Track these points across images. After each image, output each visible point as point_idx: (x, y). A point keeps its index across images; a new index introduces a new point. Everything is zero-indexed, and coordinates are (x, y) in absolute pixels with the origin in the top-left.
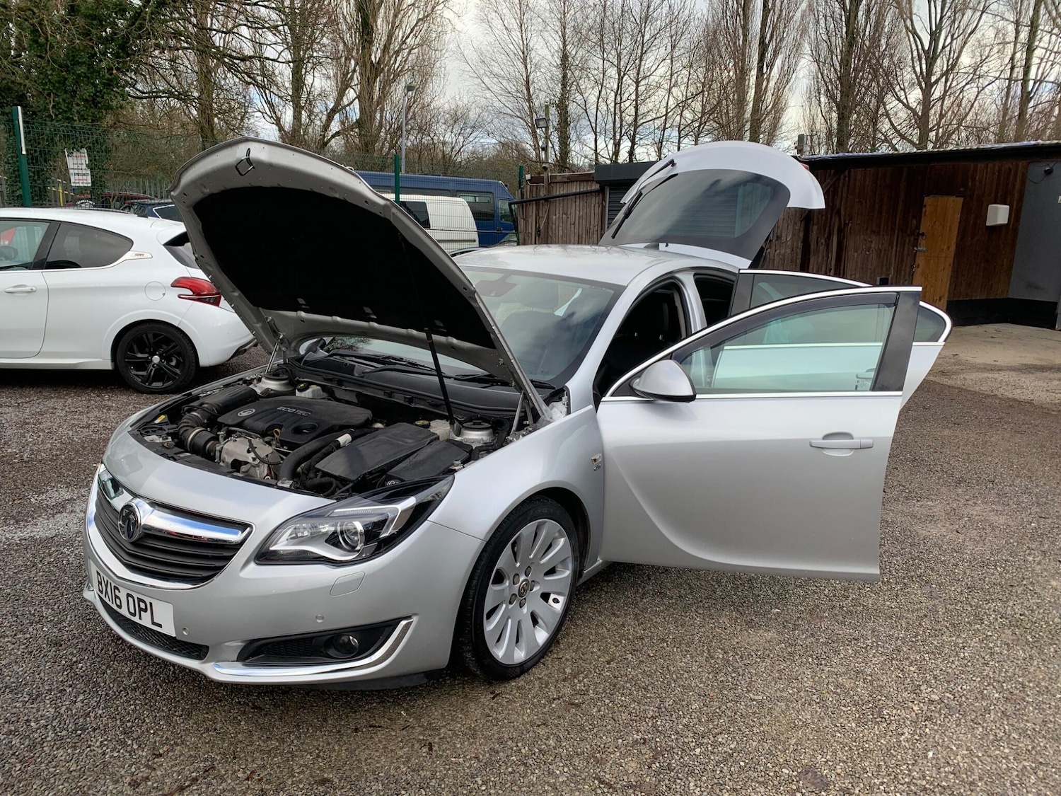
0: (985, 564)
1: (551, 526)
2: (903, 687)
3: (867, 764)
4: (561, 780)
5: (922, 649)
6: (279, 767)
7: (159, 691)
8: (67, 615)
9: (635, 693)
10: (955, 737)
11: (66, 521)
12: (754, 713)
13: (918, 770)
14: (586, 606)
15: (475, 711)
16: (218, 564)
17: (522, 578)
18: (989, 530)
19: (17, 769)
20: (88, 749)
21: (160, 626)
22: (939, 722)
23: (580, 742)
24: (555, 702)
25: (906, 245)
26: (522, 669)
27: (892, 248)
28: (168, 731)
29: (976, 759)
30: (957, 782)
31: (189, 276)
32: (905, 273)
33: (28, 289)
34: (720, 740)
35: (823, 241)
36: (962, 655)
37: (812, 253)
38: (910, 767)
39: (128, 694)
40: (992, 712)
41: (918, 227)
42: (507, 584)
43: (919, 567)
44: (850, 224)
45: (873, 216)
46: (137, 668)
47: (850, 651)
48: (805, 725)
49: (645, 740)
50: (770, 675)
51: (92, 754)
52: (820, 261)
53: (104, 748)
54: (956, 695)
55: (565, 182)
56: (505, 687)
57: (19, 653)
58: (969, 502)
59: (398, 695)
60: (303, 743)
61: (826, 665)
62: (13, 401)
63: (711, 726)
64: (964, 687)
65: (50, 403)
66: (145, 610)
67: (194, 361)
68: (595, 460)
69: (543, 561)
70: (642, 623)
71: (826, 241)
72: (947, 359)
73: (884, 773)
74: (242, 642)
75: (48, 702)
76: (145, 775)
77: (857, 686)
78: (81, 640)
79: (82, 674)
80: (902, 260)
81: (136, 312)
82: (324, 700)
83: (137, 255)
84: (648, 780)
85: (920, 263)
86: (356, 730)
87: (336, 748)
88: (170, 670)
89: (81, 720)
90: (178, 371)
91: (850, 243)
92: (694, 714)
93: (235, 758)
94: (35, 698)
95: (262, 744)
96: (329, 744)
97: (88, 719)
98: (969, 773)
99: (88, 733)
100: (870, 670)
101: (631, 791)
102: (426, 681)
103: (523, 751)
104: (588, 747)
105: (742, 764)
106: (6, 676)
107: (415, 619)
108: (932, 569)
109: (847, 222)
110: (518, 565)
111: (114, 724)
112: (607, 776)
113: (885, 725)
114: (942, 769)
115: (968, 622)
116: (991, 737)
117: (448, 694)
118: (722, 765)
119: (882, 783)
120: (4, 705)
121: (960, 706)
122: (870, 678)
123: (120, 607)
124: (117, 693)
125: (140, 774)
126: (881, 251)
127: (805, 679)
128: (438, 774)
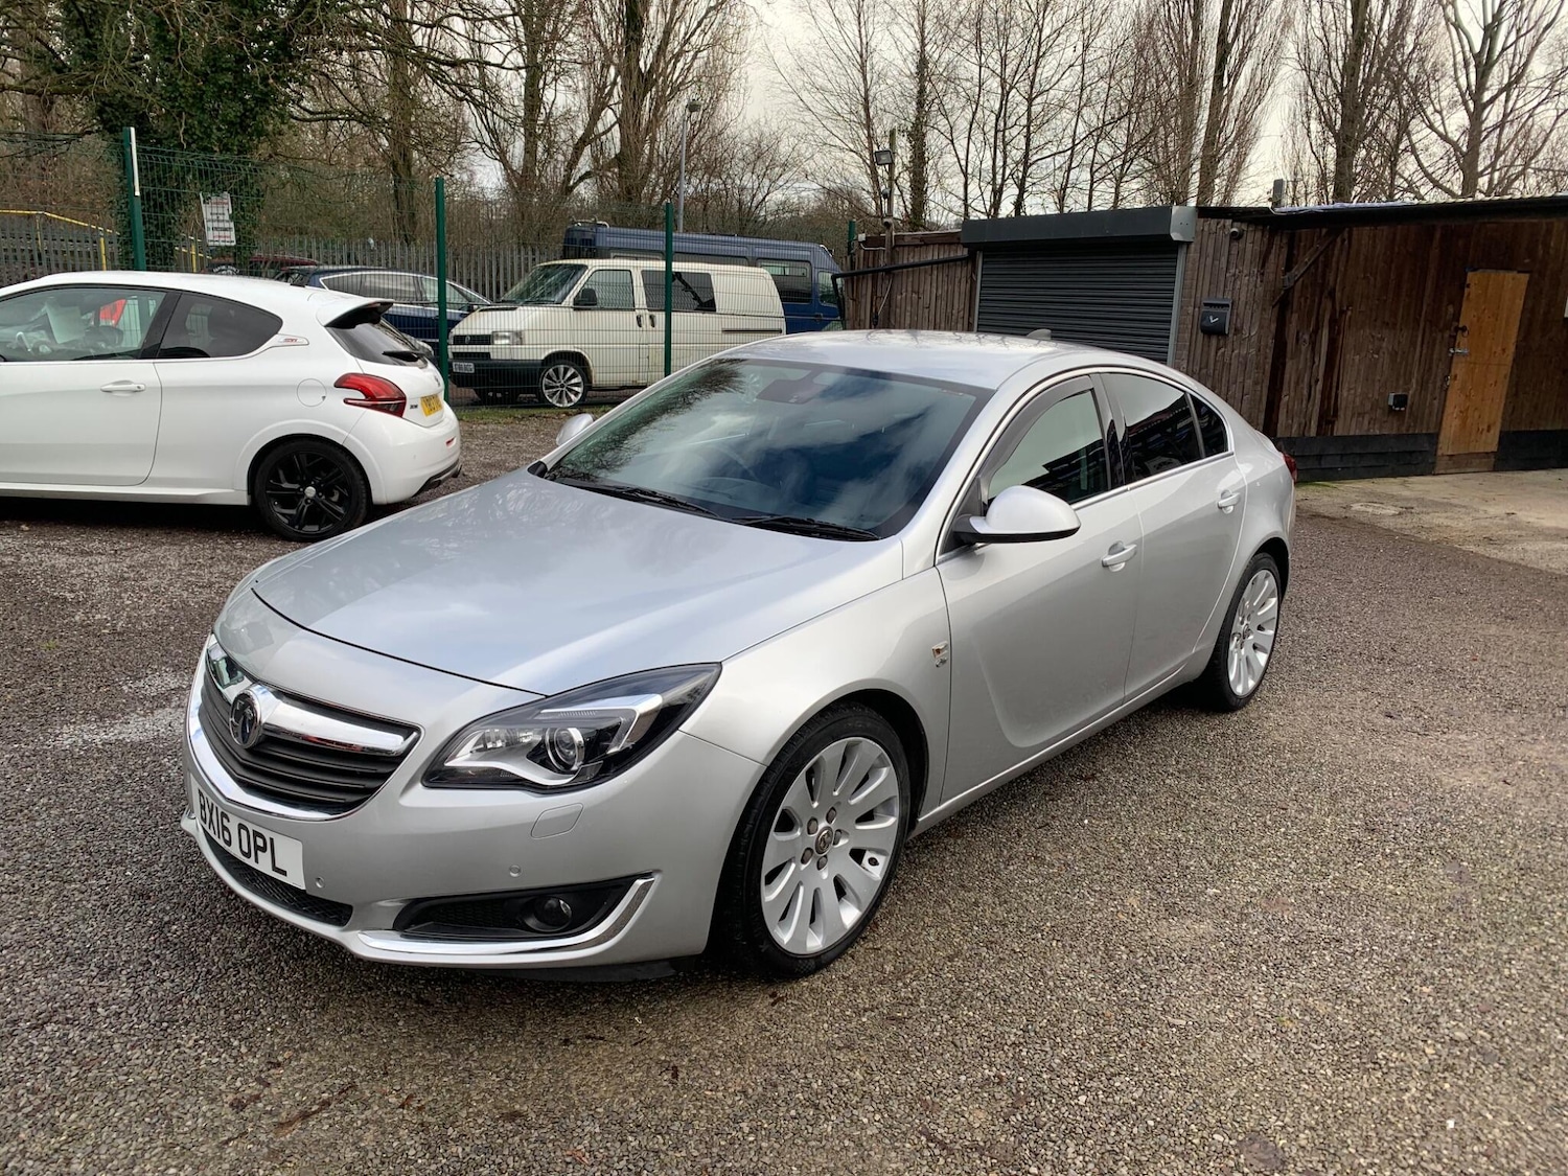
0: (1547, 834)
1: (869, 749)
2: (1410, 1017)
3: (1348, 1133)
4: (869, 1133)
5: (1442, 959)
6: (449, 1091)
7: (283, 970)
8: (161, 854)
9: (989, 1005)
10: (1491, 1099)
11: (169, 719)
12: (1172, 1046)
13: (1429, 1148)
14: (920, 873)
15: (745, 1021)
16: (369, 784)
17: (823, 824)
18: (1556, 781)
19: (73, 1074)
20: (177, 1050)
21: (284, 873)
22: (1466, 1074)
23: (901, 1077)
24: (867, 1014)
25: (1437, 347)
26: (819, 962)
27: (1415, 349)
28: (292, 1029)
29: (1524, 1135)
30: (1492, 1168)
31: (361, 372)
32: (1435, 388)
33: (133, 386)
34: (1117, 1084)
35: (1306, 337)
36: (1506, 972)
37: (1289, 355)
38: (1418, 1142)
39: (239, 972)
40: (1553, 1062)
41: (1457, 316)
42: (799, 833)
43: (1442, 833)
44: (1349, 313)
45: (1385, 301)
46: (255, 935)
47: (1328, 958)
48: (1252, 1067)
49: (1000, 1077)
50: (1199, 989)
51: (181, 1057)
52: (1300, 367)
53: (200, 1051)
54: (1496, 1033)
55: (916, 246)
56: (792, 988)
57: (90, 906)
58: (1525, 738)
59: (632, 992)
60: (486, 1058)
61: (1289, 978)
62: (108, 548)
63: (1105, 1062)
64: (1509, 1022)
65: (159, 552)
66: (264, 849)
67: (364, 495)
68: (938, 651)
69: (853, 802)
70: (1006, 902)
71: (1311, 337)
72: (1497, 520)
73: (1376, 1150)
74: (401, 902)
75: (124, 978)
76: (256, 1093)
77: (1337, 1013)
78: (177, 891)
79: (176, 941)
80: (1430, 368)
81: (283, 423)
82: (521, 995)
83: (287, 340)
84: (1003, 1140)
85: (1458, 372)
86: (566, 1042)
87: (536, 1067)
88: (301, 940)
89: (170, 1007)
90: (341, 510)
91: (1349, 340)
92: (1079, 1043)
93: (386, 1074)
94: (107, 972)
95: (427, 1056)
96: (525, 1060)
97: (179, 1006)
98: (1512, 1156)
99: (179, 1027)
100: (1358, 989)
101: (976, 1155)
102: (672, 972)
103: (815, 1086)
104: (914, 1084)
105: (1151, 1123)
106: (68, 939)
107: (656, 878)
108: (1463, 838)
109: (1345, 308)
110: (816, 805)
111: (216, 1015)
112: (940, 1131)
113: (1379, 1074)
114: (1468, 1149)
115: (1518, 922)
116: (1550, 1102)
117: (706, 994)
118: (1119, 1123)
119: (1372, 1165)
120: (62, 981)
121: (1501, 1051)
122: (1358, 1001)
123: (229, 843)
124: (224, 971)
125: (248, 1091)
126: (1397, 353)
127: (1255, 998)
128: (684, 1113)
